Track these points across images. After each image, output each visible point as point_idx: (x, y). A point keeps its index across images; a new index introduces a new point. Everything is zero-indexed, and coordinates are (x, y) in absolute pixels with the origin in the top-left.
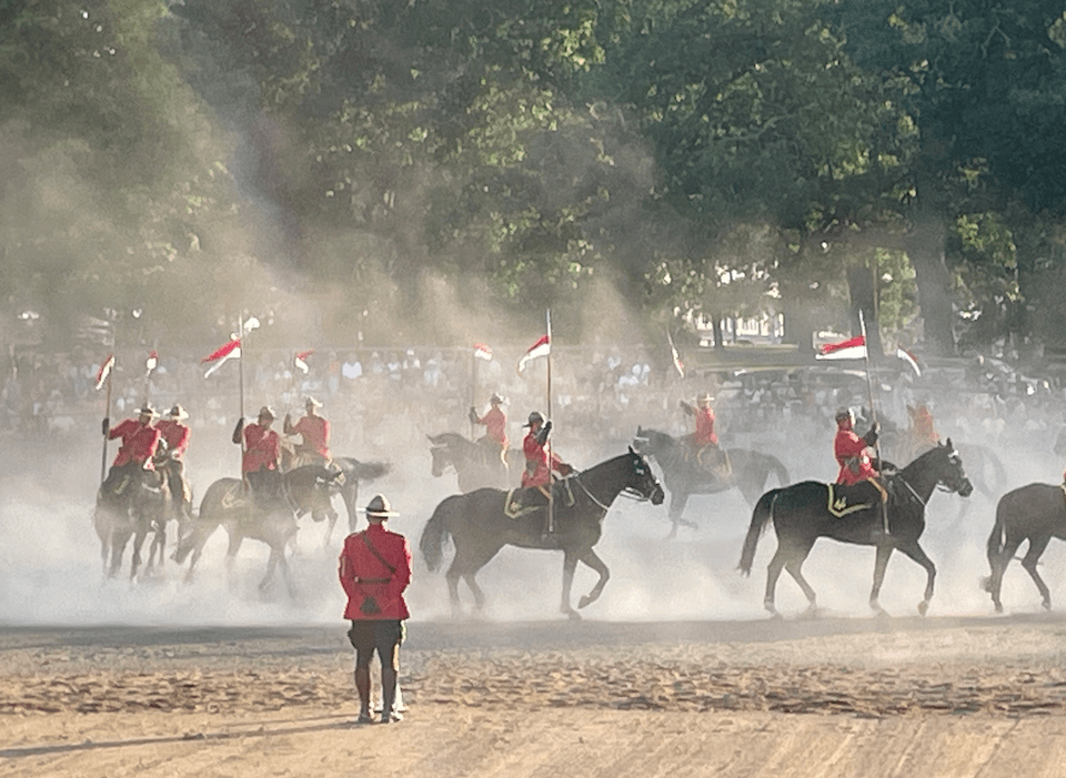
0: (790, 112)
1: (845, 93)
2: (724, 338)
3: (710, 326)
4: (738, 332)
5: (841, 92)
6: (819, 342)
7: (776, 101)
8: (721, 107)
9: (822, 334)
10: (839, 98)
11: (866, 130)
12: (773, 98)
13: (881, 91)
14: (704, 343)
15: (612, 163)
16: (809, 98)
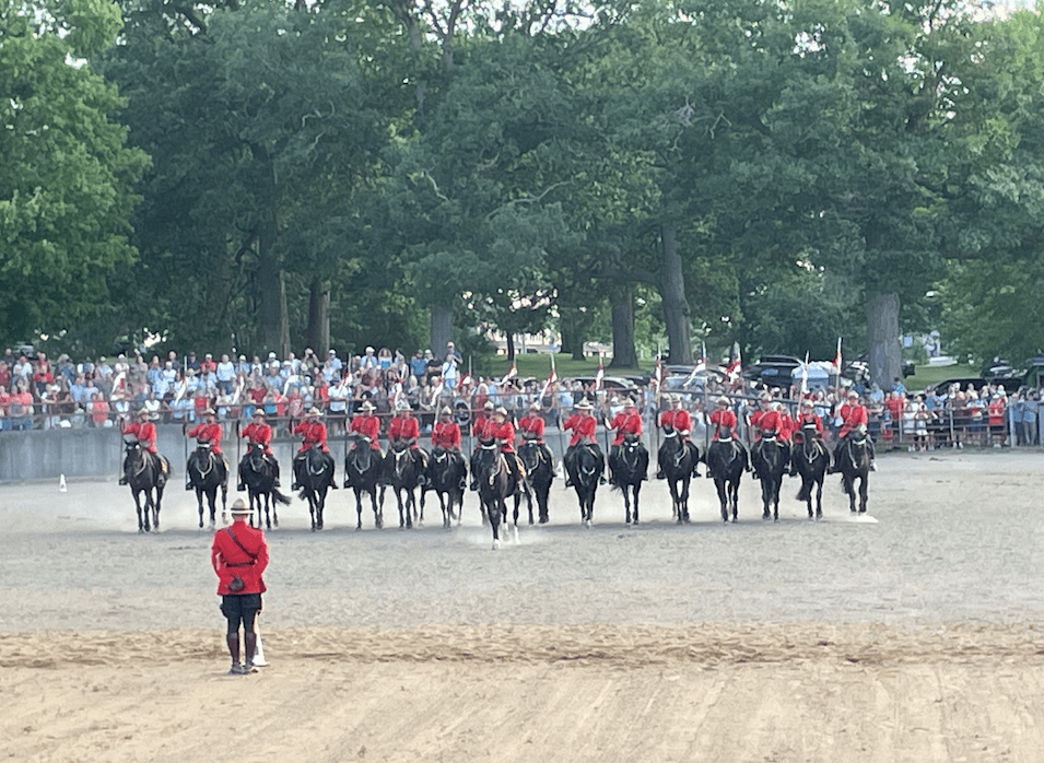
0: (564, 180)
1: (606, 165)
2: (515, 347)
3: (505, 339)
4: (526, 343)
5: (603, 164)
6: (589, 349)
7: (554, 171)
8: (511, 176)
9: (591, 344)
10: (601, 169)
11: (622, 194)
12: (551, 169)
13: (634, 163)
14: (500, 352)
15: (428, 219)
16: (579, 169)
